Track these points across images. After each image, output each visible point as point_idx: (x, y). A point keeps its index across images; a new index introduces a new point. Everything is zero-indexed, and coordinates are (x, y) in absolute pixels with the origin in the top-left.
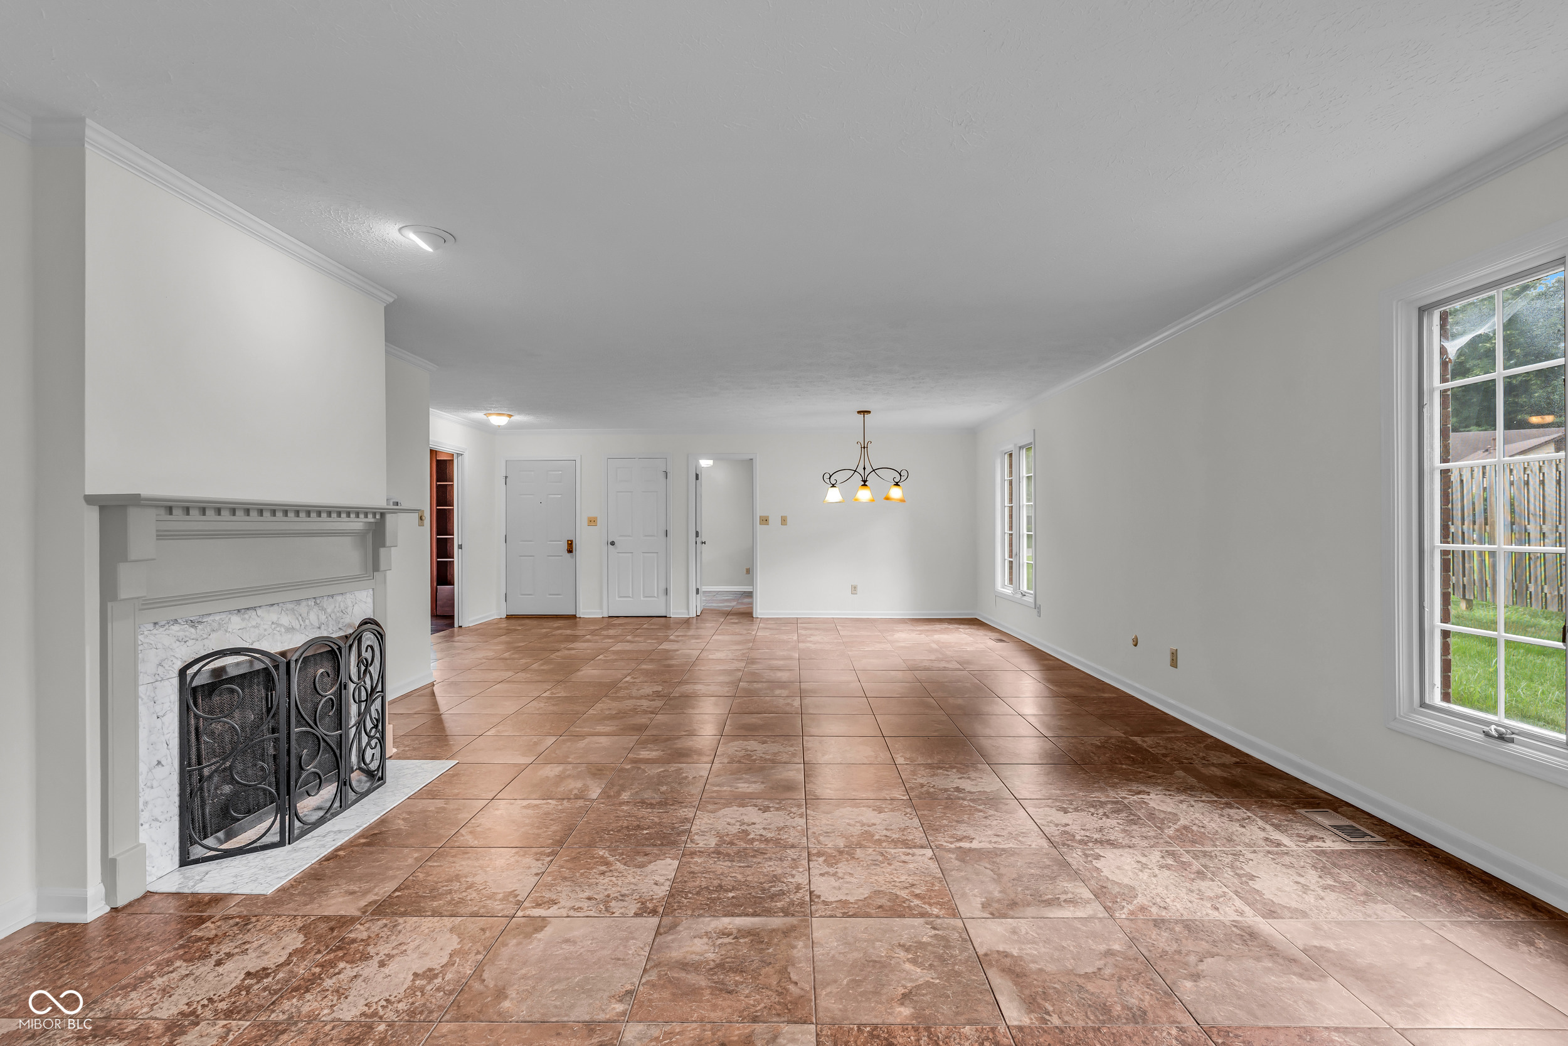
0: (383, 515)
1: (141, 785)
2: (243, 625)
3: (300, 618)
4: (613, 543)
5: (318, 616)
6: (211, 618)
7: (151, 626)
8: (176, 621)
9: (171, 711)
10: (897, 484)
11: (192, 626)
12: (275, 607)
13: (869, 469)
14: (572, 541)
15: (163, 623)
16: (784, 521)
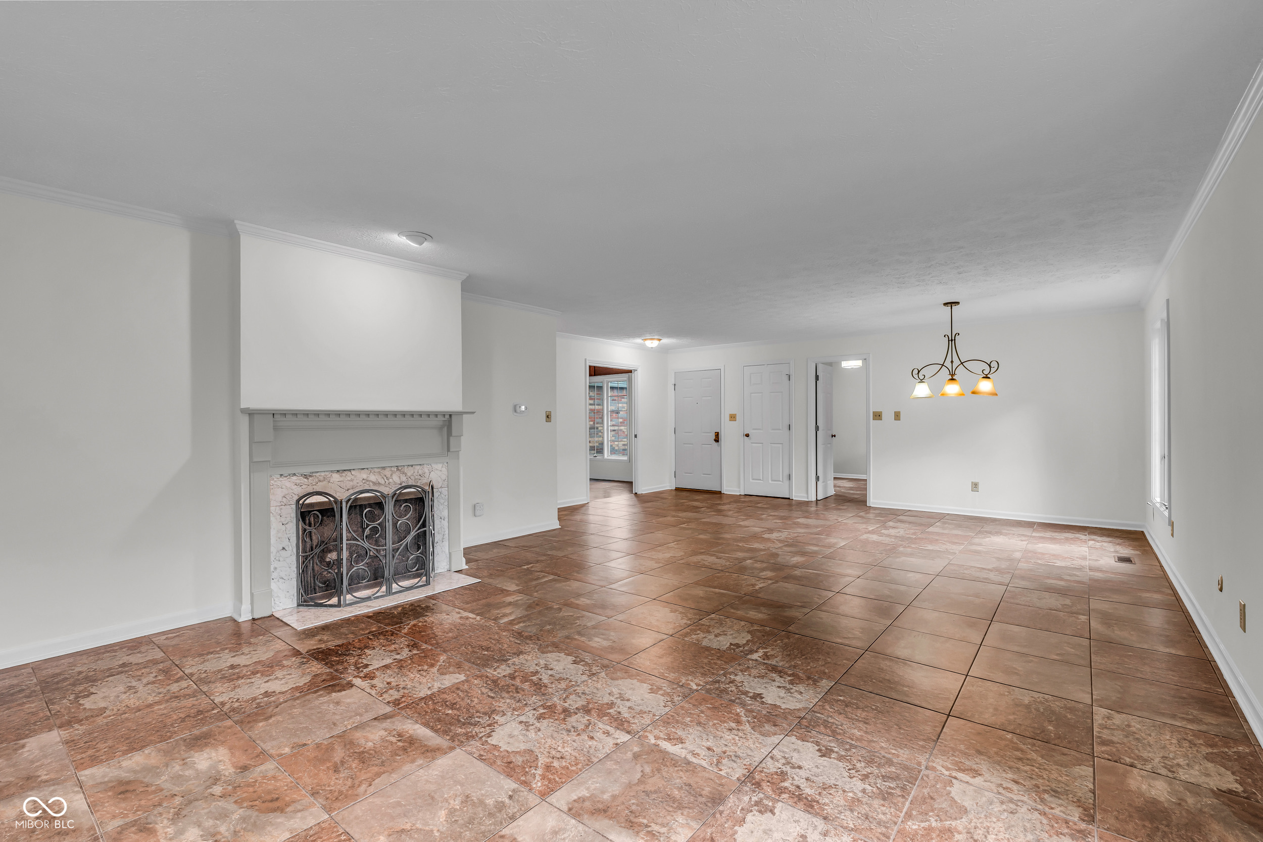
0: (450, 416)
1: (272, 558)
2: (341, 479)
3: (385, 478)
4: (747, 435)
5: (400, 477)
6: (318, 474)
7: (279, 476)
8: (294, 474)
9: (291, 522)
10: (987, 377)
11: (305, 478)
12: (366, 470)
13: (956, 362)
14: (718, 433)
15: (286, 475)
16: (897, 416)
